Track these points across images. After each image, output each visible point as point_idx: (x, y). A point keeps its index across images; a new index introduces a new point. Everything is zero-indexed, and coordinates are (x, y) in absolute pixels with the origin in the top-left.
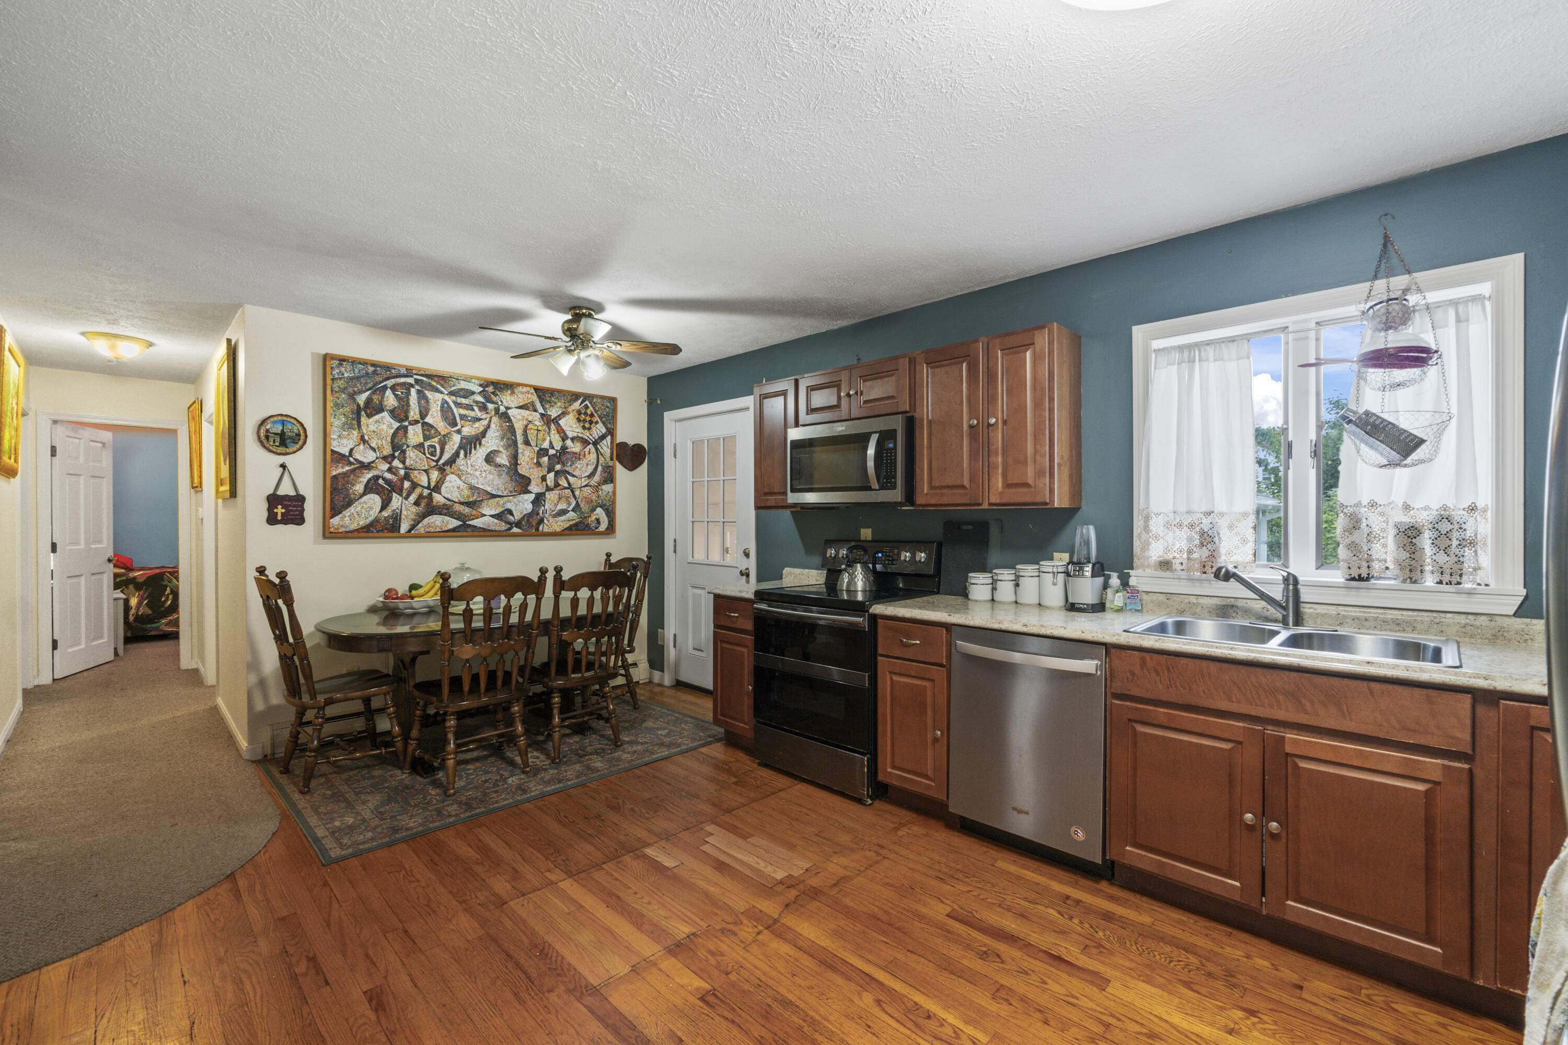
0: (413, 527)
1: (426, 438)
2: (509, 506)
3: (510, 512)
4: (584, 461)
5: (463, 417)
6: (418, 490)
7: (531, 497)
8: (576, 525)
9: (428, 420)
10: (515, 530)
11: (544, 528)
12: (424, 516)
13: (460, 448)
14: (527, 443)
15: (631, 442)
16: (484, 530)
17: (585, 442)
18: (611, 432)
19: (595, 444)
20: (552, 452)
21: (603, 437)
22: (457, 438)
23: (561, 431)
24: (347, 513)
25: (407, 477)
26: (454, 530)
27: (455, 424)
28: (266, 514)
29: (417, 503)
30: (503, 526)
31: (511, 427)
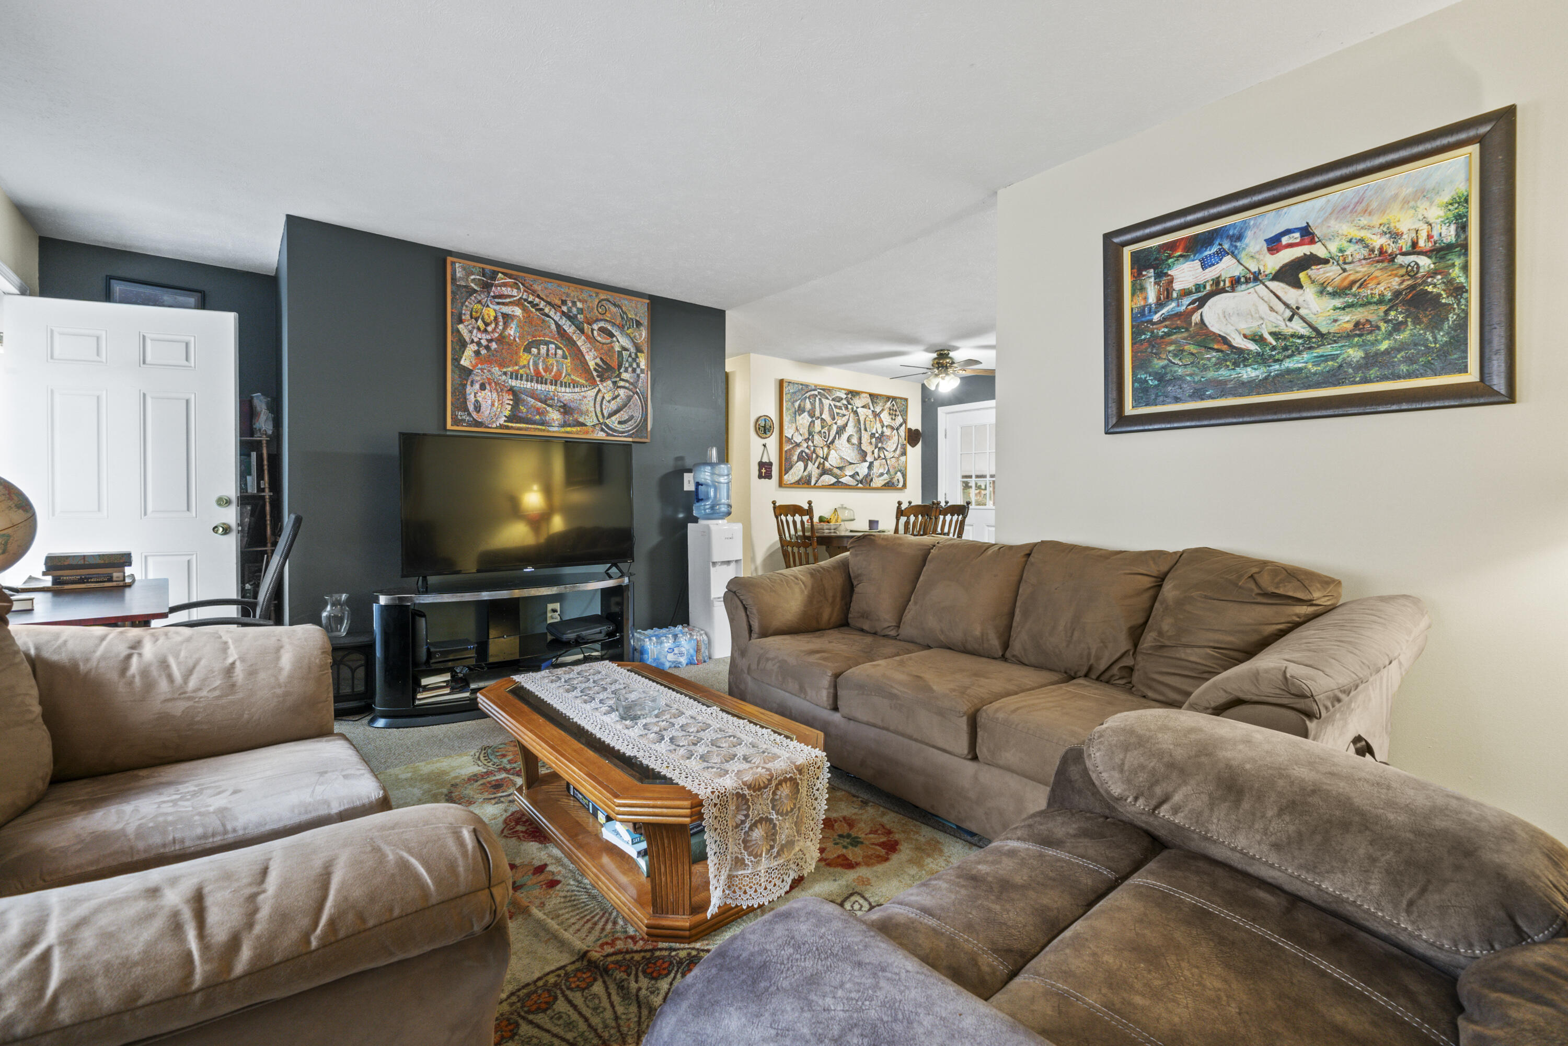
0: (817, 481)
1: (823, 427)
2: (858, 470)
3: (857, 473)
4: (891, 441)
5: (838, 414)
6: (819, 459)
7: (867, 464)
8: (887, 483)
9: (823, 416)
10: (860, 485)
11: (873, 485)
12: (821, 475)
13: (837, 433)
14: (866, 430)
15: (913, 428)
16: (846, 485)
17: (893, 428)
18: (905, 422)
19: (897, 429)
20: (877, 435)
21: (901, 425)
22: (835, 427)
23: (881, 421)
24: (790, 472)
25: (814, 451)
26: (833, 484)
27: (834, 419)
28: (757, 473)
29: (818, 468)
30: (854, 483)
31: (859, 420)
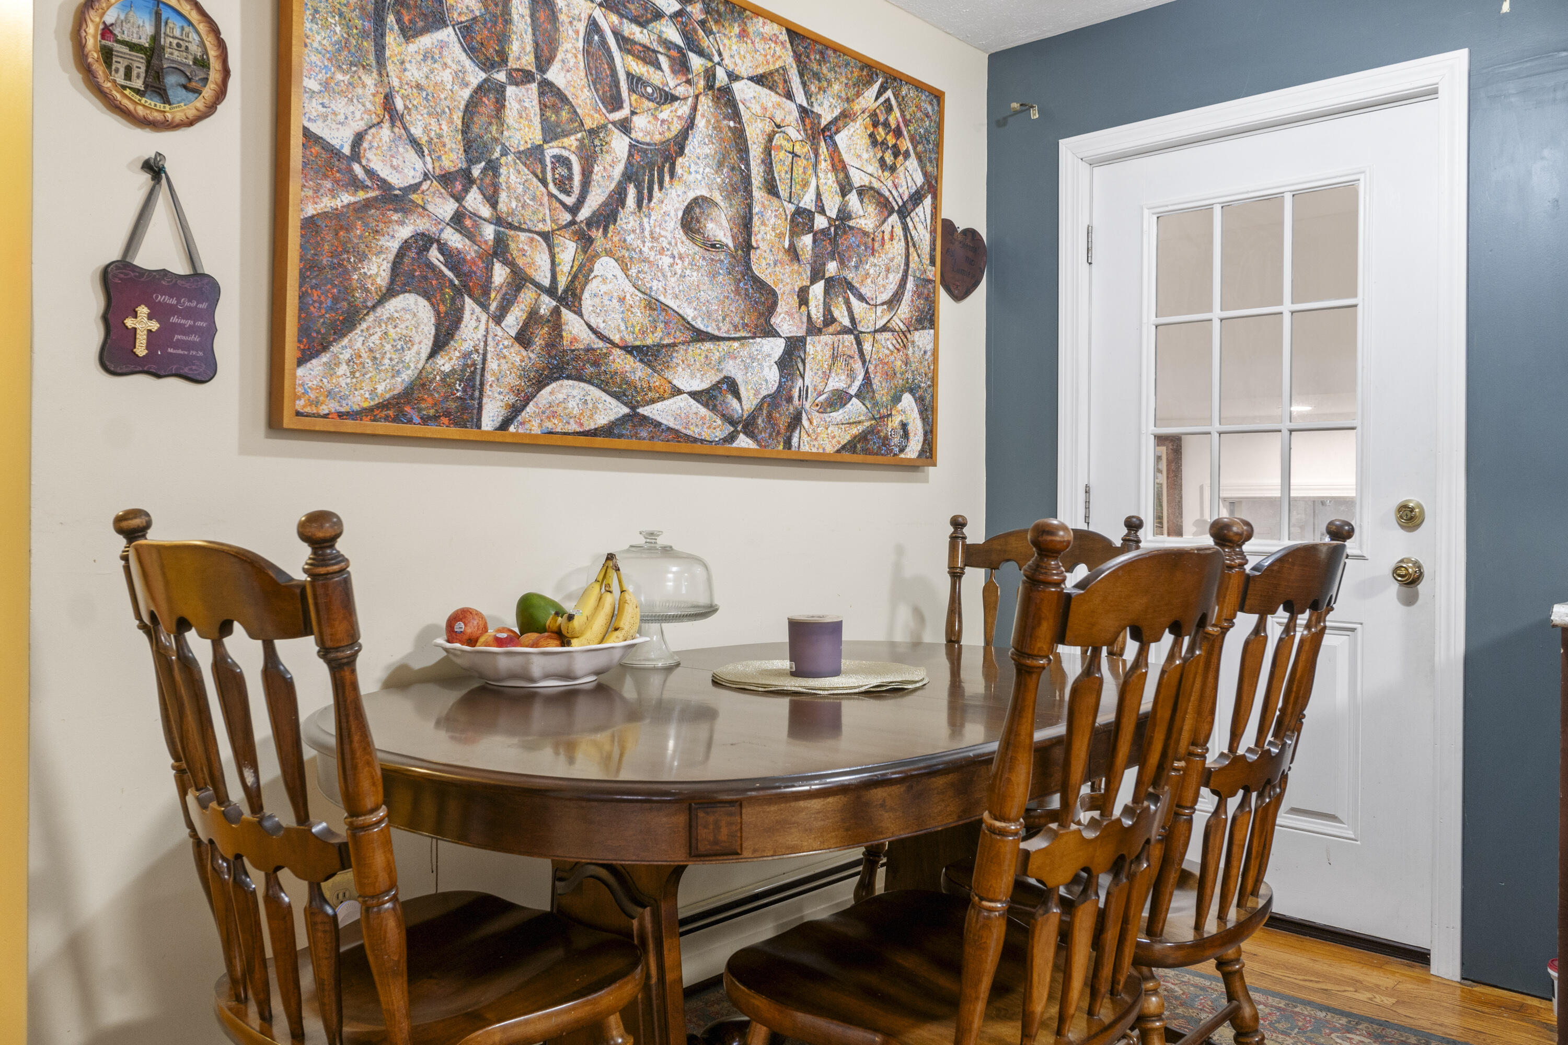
0: (514, 412)
1: (551, 132)
2: (732, 369)
3: (731, 385)
4: (880, 260)
5: (635, 82)
6: (528, 296)
7: (775, 347)
8: (863, 437)
9: (554, 75)
10: (743, 442)
11: (803, 442)
12: (540, 382)
13: (629, 176)
14: (771, 188)
15: (961, 225)
16: (677, 435)
17: (884, 205)
18: (932, 186)
19: (904, 213)
20: (820, 222)
21: (916, 198)
22: (619, 145)
23: (839, 166)
24: (343, 349)
25: (500, 250)
26: (608, 431)
27: (615, 103)
28: (95, 335)
29: (523, 338)
30: (720, 430)
31: (739, 135)
